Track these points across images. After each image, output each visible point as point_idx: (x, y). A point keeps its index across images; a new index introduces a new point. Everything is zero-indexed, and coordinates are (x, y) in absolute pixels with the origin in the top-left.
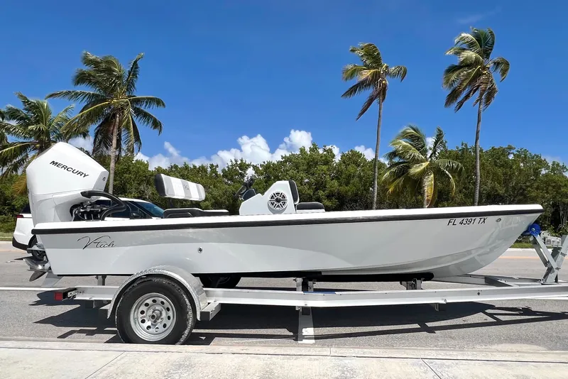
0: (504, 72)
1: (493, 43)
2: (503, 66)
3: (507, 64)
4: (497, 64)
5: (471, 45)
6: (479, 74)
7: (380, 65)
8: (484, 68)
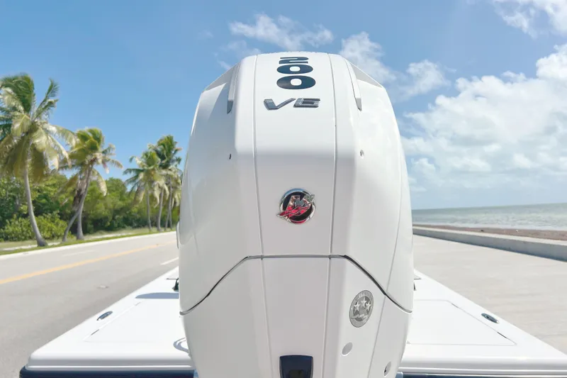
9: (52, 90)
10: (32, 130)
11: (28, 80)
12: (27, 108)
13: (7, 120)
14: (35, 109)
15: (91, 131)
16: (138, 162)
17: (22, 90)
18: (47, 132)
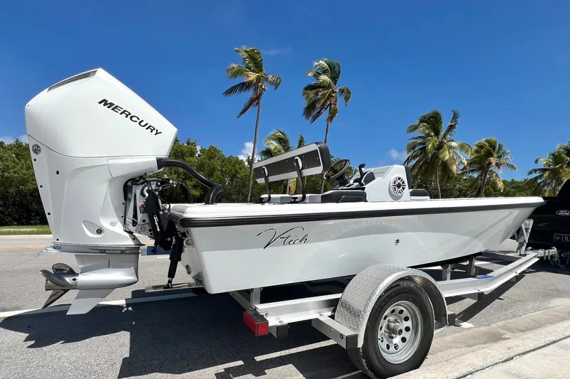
0: (347, 99)
1: (339, 72)
2: (346, 94)
3: (349, 92)
4: (342, 91)
5: (325, 72)
6: (330, 96)
7: (261, 71)
8: (333, 92)
9: (455, 116)
10: (440, 147)
11: (437, 114)
12: (437, 134)
13: (424, 144)
14: (442, 133)
15: (487, 141)
16: (543, 162)
17: (433, 121)
18: (450, 147)
